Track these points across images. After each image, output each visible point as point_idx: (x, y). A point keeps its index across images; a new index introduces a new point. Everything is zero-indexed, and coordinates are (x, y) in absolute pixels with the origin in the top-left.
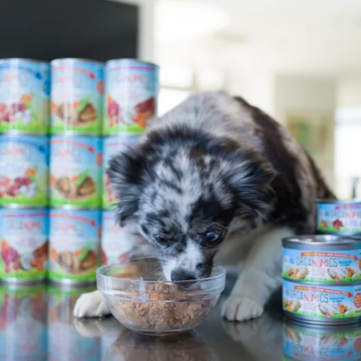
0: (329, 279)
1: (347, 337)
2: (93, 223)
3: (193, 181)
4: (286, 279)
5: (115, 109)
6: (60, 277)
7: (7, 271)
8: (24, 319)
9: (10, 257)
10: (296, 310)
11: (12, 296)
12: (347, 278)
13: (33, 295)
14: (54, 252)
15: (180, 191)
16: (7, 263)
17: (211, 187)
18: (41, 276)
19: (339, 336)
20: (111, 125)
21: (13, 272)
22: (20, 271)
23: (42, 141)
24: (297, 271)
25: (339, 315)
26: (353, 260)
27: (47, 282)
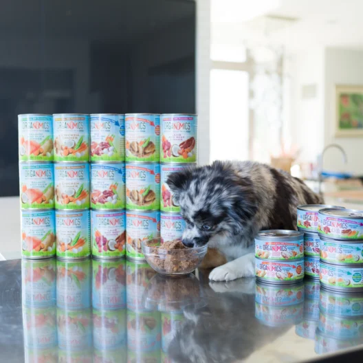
0: (282, 258)
1: (292, 291)
2: (155, 221)
3: (201, 200)
4: (256, 257)
5: (167, 146)
6: (134, 255)
7: (100, 251)
8: (111, 282)
9: (102, 243)
10: (263, 276)
11: (103, 267)
12: (293, 257)
13: (117, 267)
14: (130, 239)
15: (193, 203)
16: (100, 246)
17: (209, 205)
18: (121, 255)
19: (288, 290)
20: (165, 157)
21: (103, 251)
22: (108, 251)
23: (120, 167)
24: (264, 253)
25: (288, 279)
26: (296, 246)
27: (125, 258)
